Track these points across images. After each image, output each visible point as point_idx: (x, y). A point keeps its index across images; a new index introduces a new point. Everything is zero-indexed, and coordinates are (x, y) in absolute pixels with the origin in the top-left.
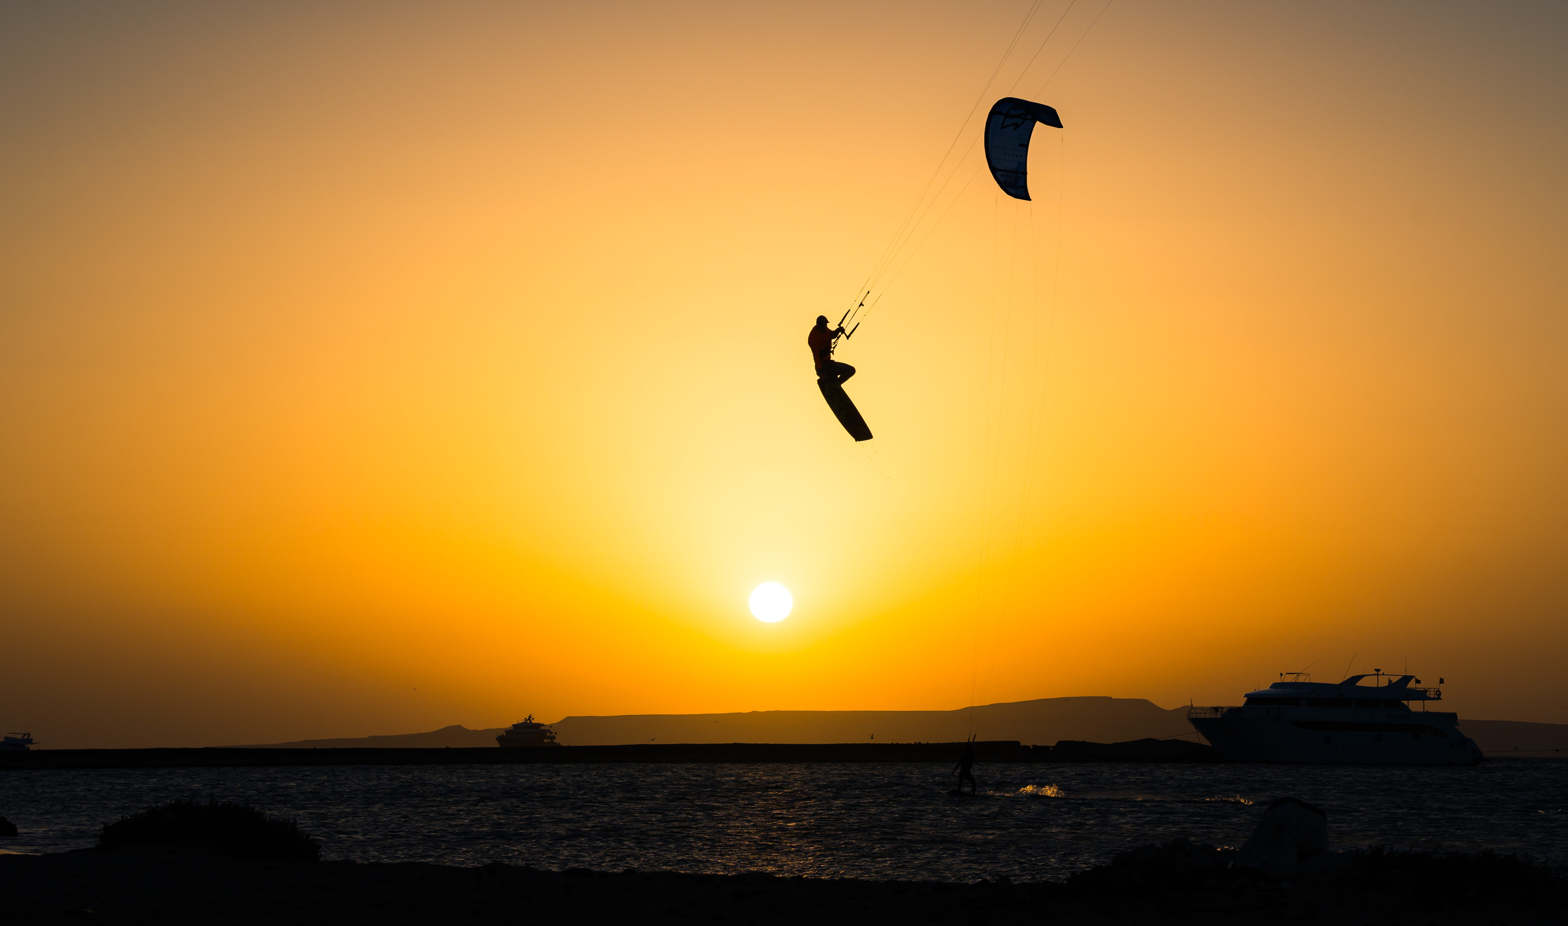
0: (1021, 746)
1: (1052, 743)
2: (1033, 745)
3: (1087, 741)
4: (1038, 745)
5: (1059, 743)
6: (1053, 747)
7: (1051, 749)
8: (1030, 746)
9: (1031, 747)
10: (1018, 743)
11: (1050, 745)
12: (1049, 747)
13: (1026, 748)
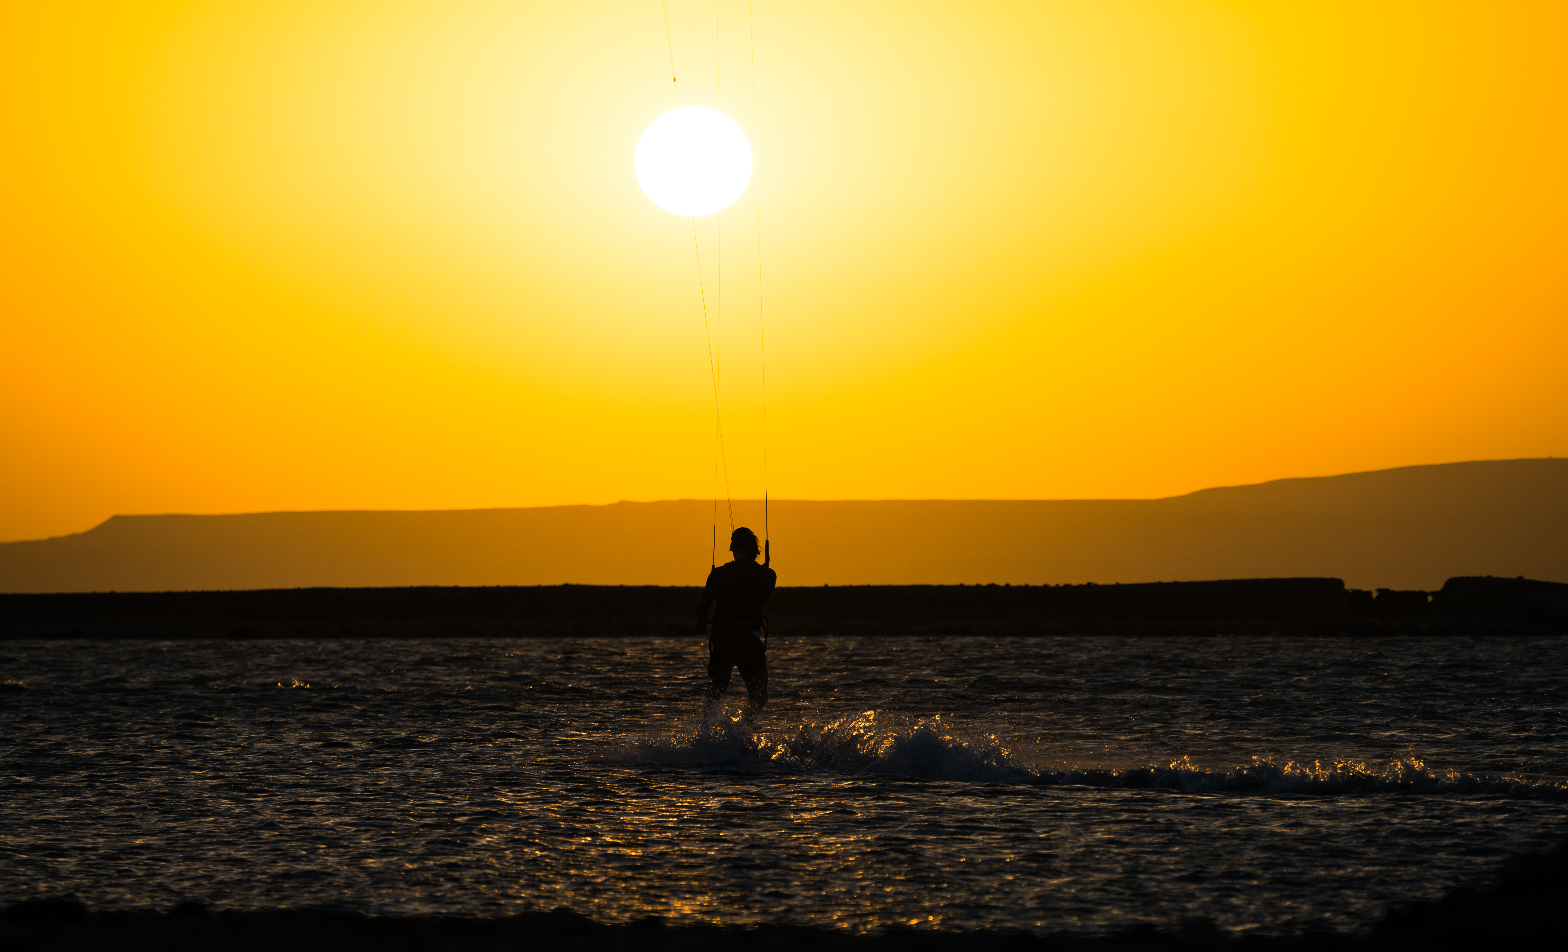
0: (1347, 591)
1: (1433, 584)
2: (1379, 590)
3: (1527, 577)
4: (1392, 588)
5: (1452, 583)
6: (1433, 594)
7: (1430, 599)
8: (1370, 593)
9: (1375, 595)
10: (1338, 583)
11: (1427, 589)
12: (1422, 595)
13: (1361, 596)
